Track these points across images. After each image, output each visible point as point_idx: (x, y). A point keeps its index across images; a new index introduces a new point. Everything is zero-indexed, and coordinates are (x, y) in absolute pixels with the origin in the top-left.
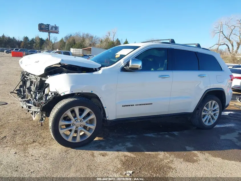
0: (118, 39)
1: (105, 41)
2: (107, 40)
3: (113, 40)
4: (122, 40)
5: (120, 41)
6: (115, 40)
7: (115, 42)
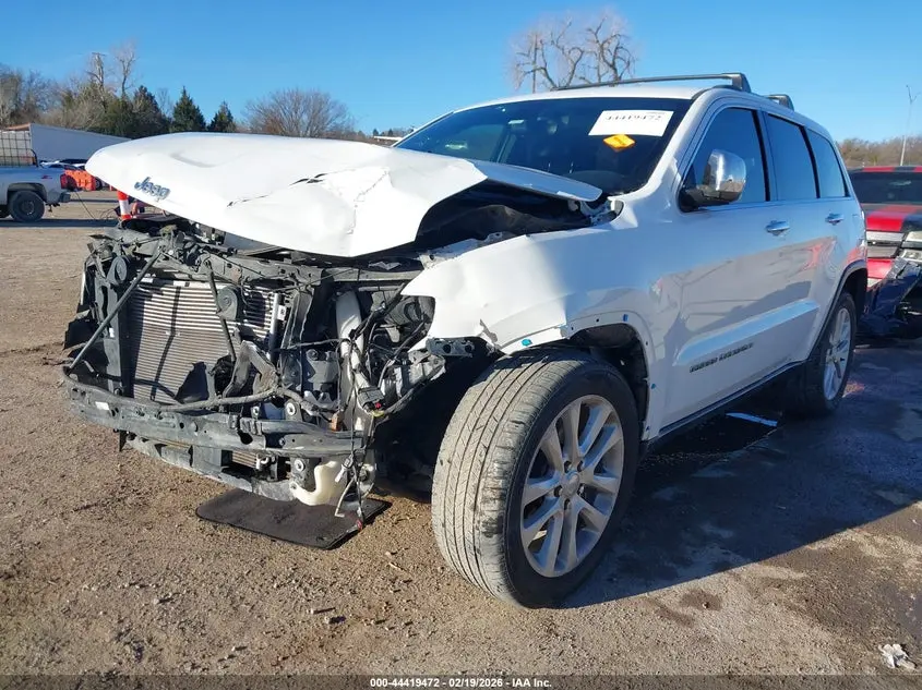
0: (143, 90)
1: (86, 98)
2: (94, 92)
3: (124, 95)
4: (164, 92)
5: (157, 99)
6: (131, 94)
7: (132, 99)
